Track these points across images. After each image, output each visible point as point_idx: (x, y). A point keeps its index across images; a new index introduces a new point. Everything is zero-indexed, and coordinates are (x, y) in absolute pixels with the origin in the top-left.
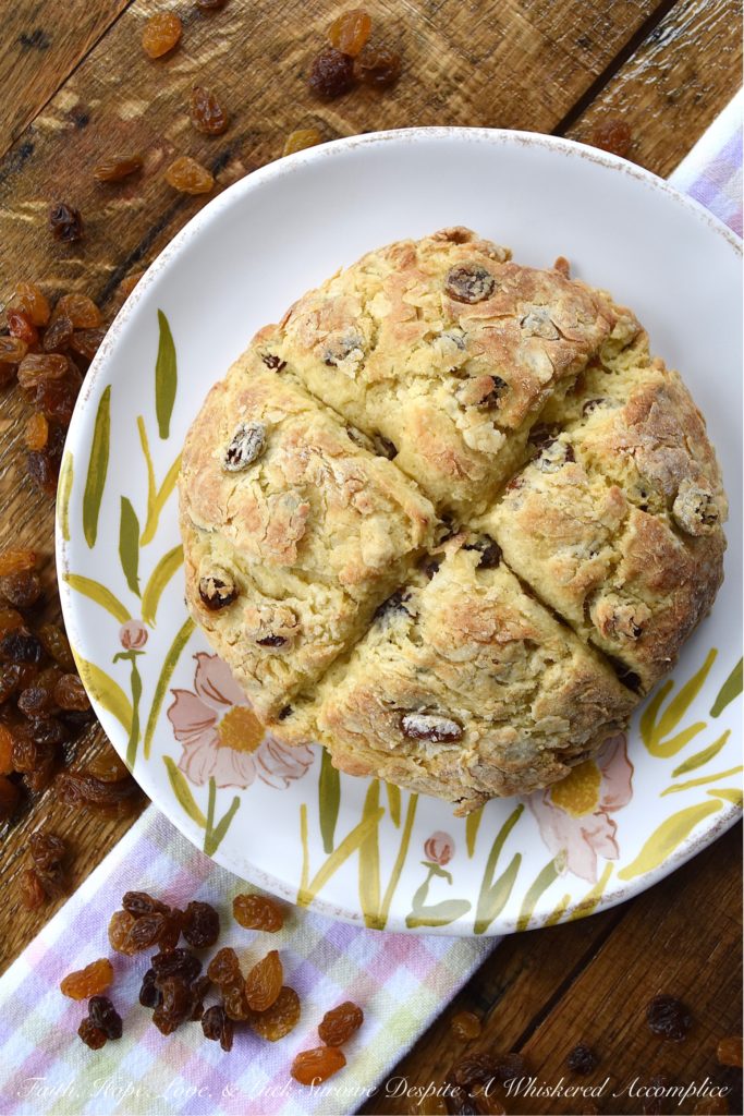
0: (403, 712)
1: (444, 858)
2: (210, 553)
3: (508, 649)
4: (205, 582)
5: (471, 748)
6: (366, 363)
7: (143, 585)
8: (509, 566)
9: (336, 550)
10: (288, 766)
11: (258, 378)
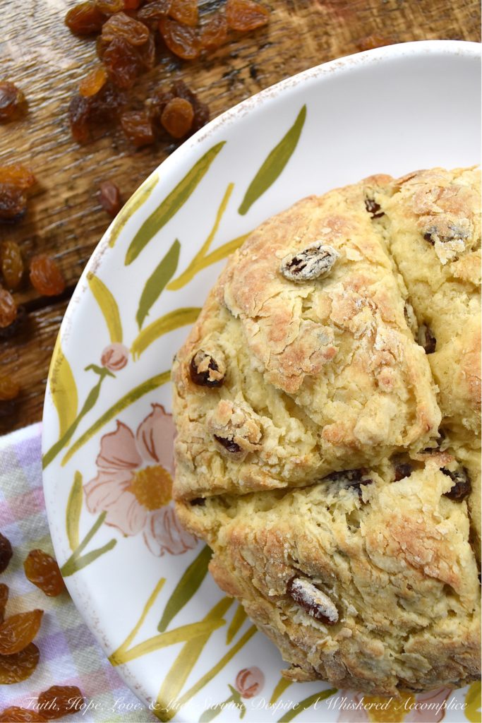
0: (299, 574)
1: (249, 693)
2: (221, 333)
3: (428, 583)
4: (202, 356)
5: (336, 638)
6: (461, 258)
7: (149, 321)
8: (469, 510)
9: (335, 403)
10: (171, 539)
11: (353, 213)
